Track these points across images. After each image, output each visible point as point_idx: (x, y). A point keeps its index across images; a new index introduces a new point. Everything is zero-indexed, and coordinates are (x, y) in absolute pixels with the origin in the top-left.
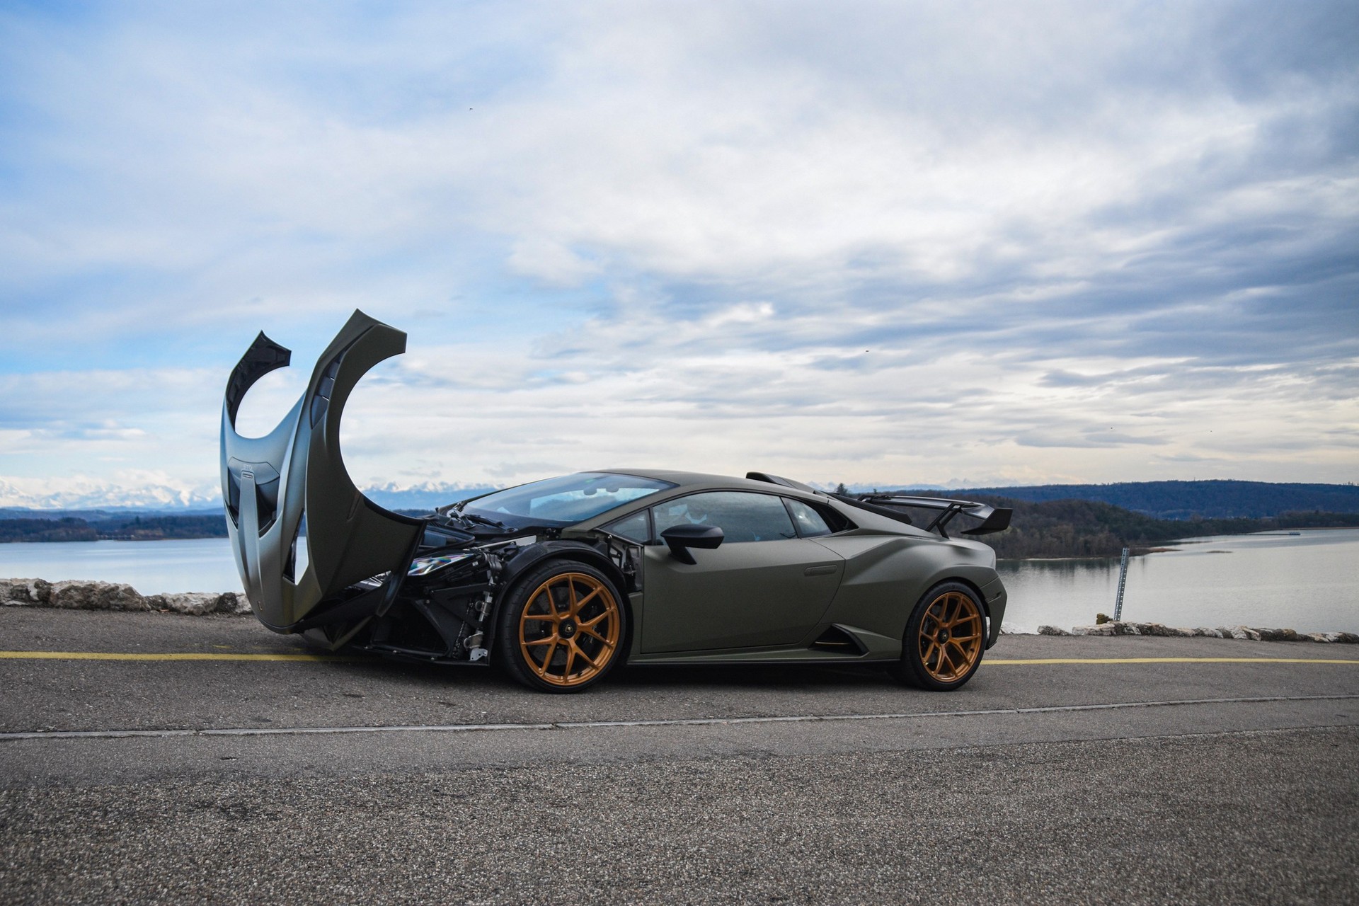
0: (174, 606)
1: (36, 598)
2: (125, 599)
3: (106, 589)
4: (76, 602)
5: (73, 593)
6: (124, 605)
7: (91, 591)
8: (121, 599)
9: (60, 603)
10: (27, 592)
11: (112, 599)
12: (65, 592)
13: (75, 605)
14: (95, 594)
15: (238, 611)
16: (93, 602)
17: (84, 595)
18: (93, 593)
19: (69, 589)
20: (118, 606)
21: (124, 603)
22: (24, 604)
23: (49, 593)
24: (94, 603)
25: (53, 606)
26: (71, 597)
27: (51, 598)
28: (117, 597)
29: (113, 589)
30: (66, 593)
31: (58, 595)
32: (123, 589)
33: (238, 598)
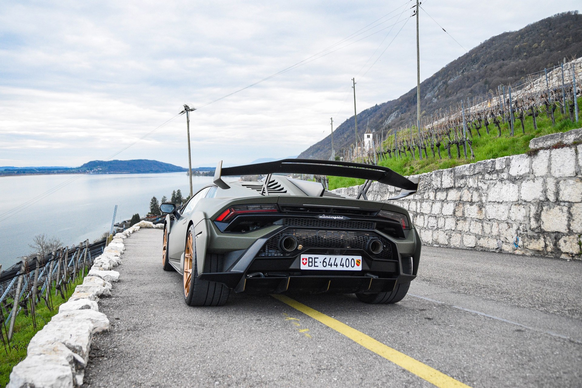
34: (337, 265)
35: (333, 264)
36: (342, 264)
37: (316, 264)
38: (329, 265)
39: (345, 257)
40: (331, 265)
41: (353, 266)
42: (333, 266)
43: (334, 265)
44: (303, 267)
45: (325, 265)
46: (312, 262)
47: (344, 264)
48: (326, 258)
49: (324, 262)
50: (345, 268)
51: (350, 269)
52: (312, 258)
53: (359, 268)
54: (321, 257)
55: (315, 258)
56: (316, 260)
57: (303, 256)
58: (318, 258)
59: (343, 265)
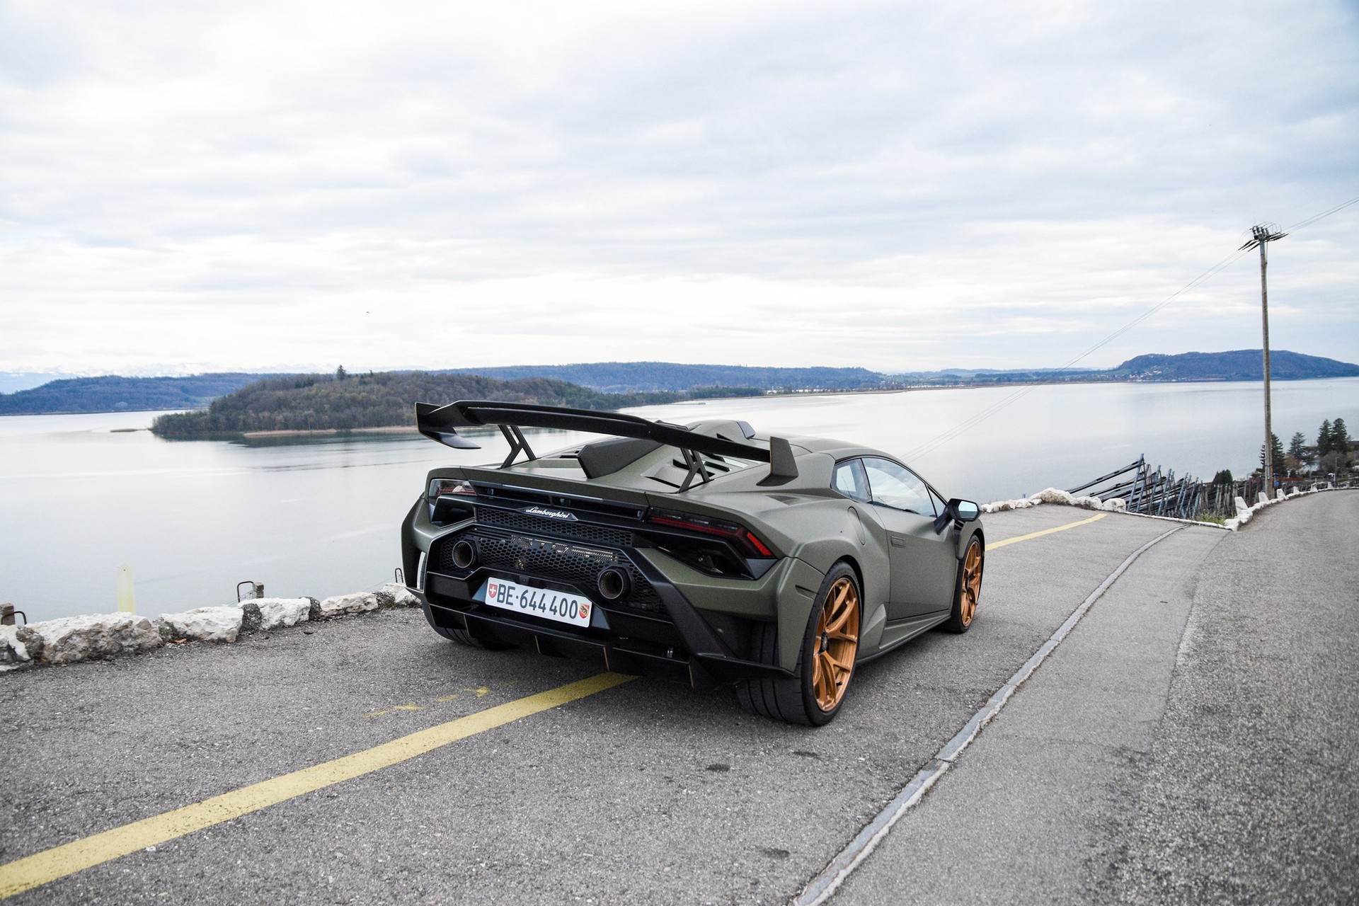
0: (189, 632)
1: (26, 657)
2: (141, 635)
3: (117, 627)
4: (80, 652)
5: (76, 640)
6: (140, 645)
7: (99, 632)
8: (135, 638)
9: (59, 657)
10: (10, 649)
11: (124, 639)
12: (64, 640)
13: (79, 656)
14: (103, 636)
15: (266, 626)
16: (101, 647)
17: (89, 641)
18: (100, 635)
19: (70, 637)
20: (131, 646)
21: (139, 641)
22: (9, 668)
23: (42, 646)
24: (103, 649)
25: (49, 664)
26: (74, 647)
27: (46, 653)
28: (131, 636)
29: (126, 626)
30: (66, 642)
31: (55, 647)
32: (138, 623)
33: (261, 610)
34: (544, 608)
35: (537, 604)
36: (553, 608)
37: (510, 600)
38: (530, 605)
39: (561, 595)
40: (534, 606)
41: (573, 615)
42: (537, 609)
43: (540, 607)
44: (491, 601)
45: (524, 604)
46: (503, 594)
47: (558, 609)
48: (526, 592)
49: (523, 597)
50: (557, 617)
51: (567, 620)
52: (504, 586)
53: (585, 623)
54: (520, 589)
55: (510, 588)
56: (511, 592)
57: (491, 581)
58: (514, 588)
59: (555, 611)
